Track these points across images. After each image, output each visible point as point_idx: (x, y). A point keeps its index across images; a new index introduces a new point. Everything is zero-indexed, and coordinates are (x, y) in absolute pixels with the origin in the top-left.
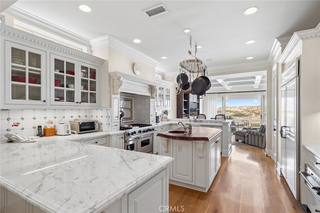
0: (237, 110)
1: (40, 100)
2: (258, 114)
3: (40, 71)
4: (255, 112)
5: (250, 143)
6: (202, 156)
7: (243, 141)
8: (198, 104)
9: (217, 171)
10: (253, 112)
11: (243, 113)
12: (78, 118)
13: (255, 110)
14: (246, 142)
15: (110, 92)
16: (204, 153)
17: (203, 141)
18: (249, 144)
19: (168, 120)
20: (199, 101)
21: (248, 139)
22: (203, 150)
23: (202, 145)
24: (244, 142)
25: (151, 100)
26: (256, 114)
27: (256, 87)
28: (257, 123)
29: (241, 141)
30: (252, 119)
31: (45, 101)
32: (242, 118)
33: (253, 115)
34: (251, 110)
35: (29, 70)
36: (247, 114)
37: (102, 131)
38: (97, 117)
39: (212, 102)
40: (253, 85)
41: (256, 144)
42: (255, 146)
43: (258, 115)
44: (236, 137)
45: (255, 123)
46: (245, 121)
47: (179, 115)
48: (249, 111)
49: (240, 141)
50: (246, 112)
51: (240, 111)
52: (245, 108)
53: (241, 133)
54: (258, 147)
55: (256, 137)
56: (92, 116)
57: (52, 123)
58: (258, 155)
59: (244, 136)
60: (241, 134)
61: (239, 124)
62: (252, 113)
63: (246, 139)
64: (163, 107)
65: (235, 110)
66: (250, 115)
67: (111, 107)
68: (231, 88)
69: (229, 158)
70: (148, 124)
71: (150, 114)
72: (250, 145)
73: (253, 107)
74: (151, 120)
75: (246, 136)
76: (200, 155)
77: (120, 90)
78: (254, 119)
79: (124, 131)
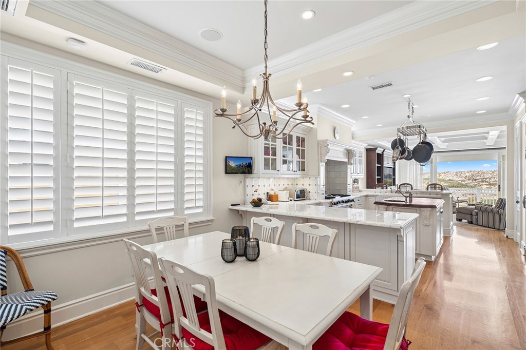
0: (451, 178)
1: (276, 170)
2: (493, 184)
3: (276, 145)
4: (487, 182)
5: (480, 223)
6: (428, 224)
7: (470, 221)
8: (394, 169)
9: (441, 244)
10: (483, 182)
11: (463, 183)
12: (287, 186)
13: (487, 178)
14: (474, 221)
15: (318, 160)
16: (431, 221)
17: (430, 209)
18: (479, 225)
19: (360, 191)
20: (395, 166)
21: (477, 218)
22: (430, 218)
23: (429, 213)
24: (471, 223)
25: (349, 166)
26: (490, 184)
27: (489, 143)
28: (492, 198)
29: (467, 221)
30: (483, 191)
31: (279, 171)
32: (464, 191)
33: (484, 187)
34: (479, 178)
35: (272, 145)
36: (471, 184)
37: (309, 199)
38: (303, 185)
39: (415, 166)
40: (485, 141)
41: (491, 224)
42: (488, 227)
43: (493, 187)
44: (457, 216)
45: (488, 198)
46: (469, 196)
47: (370, 185)
48: (475, 180)
49: (463, 221)
50: (470, 181)
51: (458, 179)
52: (467, 174)
53: (466, 210)
54: (494, 228)
55: (491, 215)
56: (297, 185)
57: (273, 190)
58: (494, 236)
59: (471, 214)
60: (466, 212)
61: (459, 199)
62: (481, 183)
63: (474, 218)
64: (356, 174)
65: (448, 179)
66: (477, 186)
67: (319, 175)
68: (447, 145)
69: (451, 238)
70: (344, 194)
71: (347, 183)
72: (481, 226)
73: (483, 173)
74: (348, 190)
75: (473, 213)
76: (426, 222)
77: (327, 158)
78: (486, 191)
79: (331, 200)
